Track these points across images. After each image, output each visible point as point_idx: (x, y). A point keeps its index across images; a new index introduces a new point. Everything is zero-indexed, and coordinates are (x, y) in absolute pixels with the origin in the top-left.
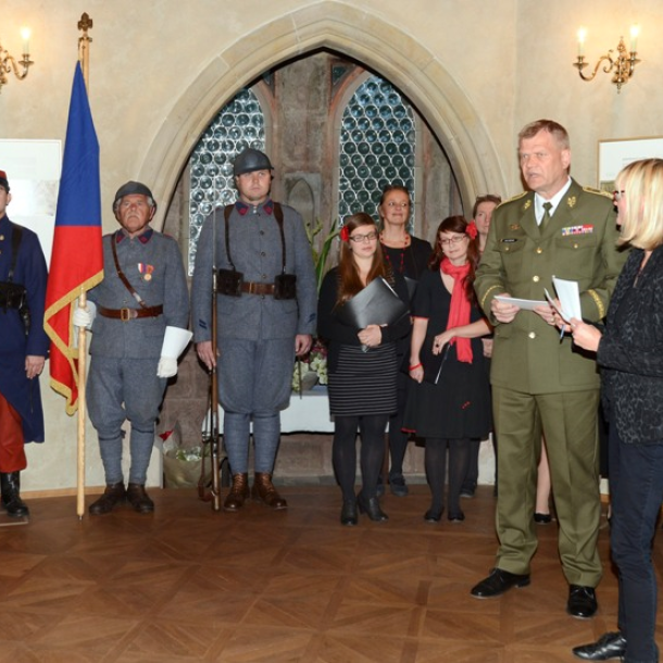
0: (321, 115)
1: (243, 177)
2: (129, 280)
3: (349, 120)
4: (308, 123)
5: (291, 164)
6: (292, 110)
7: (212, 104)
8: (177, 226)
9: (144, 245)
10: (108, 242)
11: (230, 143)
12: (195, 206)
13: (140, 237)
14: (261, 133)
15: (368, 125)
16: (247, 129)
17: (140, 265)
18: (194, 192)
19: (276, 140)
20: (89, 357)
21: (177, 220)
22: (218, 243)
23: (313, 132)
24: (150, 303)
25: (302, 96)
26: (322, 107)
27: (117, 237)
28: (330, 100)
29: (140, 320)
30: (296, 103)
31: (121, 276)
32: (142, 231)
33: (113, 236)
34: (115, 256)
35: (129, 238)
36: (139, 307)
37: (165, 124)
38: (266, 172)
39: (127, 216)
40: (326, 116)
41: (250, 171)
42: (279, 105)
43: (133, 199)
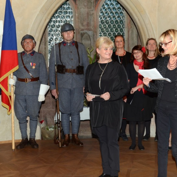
0: (92, 10)
1: (64, 33)
2: (27, 68)
3: (102, 12)
4: (88, 13)
5: (82, 28)
6: (82, 9)
7: (54, 7)
8: (44, 50)
9: (32, 56)
10: (20, 55)
11: (61, 20)
12: (50, 42)
13: (31, 54)
14: (72, 17)
15: (108, 14)
16: (67, 15)
17: (31, 63)
18: (49, 38)
19: (77, 19)
20: (15, 95)
21: (44, 47)
22: (57, 56)
23: (90, 17)
24: (35, 77)
25: (86, 4)
26: (92, 8)
27: (23, 54)
28: (95, 6)
29: (31, 82)
30: (83, 6)
31: (25, 67)
32: (31, 52)
33: (21, 53)
34: (22, 60)
35: (27, 54)
36: (31, 78)
37: (38, 15)
38: (72, 31)
39: (26, 46)
40: (94, 11)
41: (67, 31)
42: (78, 7)
43: (28, 40)
